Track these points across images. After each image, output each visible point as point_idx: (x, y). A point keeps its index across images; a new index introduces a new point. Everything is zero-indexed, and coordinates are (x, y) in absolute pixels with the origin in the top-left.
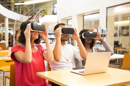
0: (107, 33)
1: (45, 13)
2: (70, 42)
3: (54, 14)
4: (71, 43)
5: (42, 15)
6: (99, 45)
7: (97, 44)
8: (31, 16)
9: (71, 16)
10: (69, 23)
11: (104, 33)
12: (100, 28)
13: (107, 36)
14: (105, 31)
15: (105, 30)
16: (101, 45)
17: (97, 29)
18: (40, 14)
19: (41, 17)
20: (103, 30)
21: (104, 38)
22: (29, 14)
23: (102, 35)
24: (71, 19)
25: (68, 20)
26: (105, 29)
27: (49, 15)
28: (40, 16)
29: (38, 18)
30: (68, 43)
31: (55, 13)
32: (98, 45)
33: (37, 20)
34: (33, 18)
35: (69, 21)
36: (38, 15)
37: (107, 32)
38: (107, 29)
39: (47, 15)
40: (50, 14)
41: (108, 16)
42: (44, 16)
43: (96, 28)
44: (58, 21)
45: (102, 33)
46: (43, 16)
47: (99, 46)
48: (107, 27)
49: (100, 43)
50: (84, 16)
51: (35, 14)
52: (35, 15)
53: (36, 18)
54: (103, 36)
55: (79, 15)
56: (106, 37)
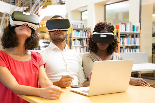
0: (140, 31)
1: (48, 3)
2: (84, 45)
3: (62, 3)
4: (87, 47)
5: (44, 5)
6: (129, 50)
7: (125, 49)
8: (27, 7)
9: (86, 6)
10: (83, 17)
11: (135, 32)
12: (131, 24)
13: (140, 35)
14: (137, 28)
15: (138, 26)
16: (131, 50)
17: (125, 25)
18: (40, 4)
19: (42, 8)
20: (134, 27)
21: (137, 38)
22: (24, 4)
23: (133, 34)
24: (87, 10)
25: (81, 12)
26: (137, 24)
27: (54, 5)
28: (40, 7)
29: (37, 10)
30: (82, 46)
31: (64, 2)
32: (127, 50)
33: (36, 12)
34: (30, 11)
35: (83, 13)
36: (38, 5)
37: (140, 29)
38: (140, 24)
39: (51, 4)
40: (56, 3)
41: (142, 4)
42: (46, 7)
43: (123, 24)
44: (67, 14)
45: (133, 32)
46: (44, 7)
47: (128, 52)
48: (140, 22)
49: (129, 47)
50: (106, 6)
51: (33, 4)
52: (33, 6)
53: (34, 10)
54: (135, 36)
55: (97, 5)
56: (139, 37)
